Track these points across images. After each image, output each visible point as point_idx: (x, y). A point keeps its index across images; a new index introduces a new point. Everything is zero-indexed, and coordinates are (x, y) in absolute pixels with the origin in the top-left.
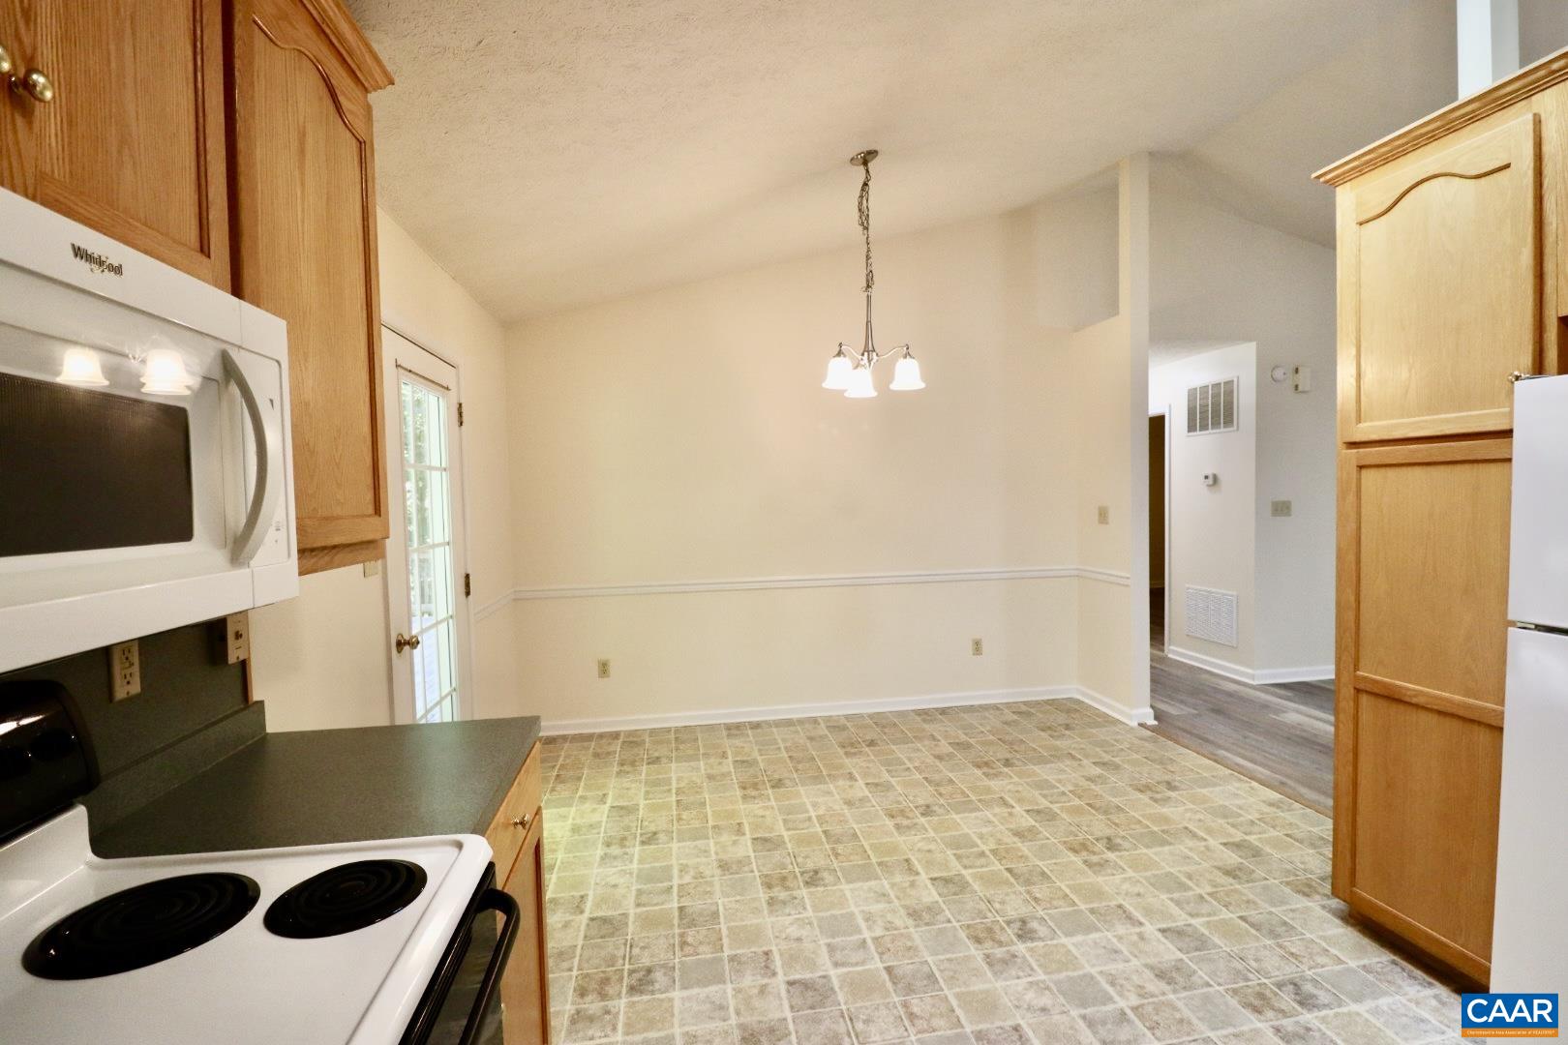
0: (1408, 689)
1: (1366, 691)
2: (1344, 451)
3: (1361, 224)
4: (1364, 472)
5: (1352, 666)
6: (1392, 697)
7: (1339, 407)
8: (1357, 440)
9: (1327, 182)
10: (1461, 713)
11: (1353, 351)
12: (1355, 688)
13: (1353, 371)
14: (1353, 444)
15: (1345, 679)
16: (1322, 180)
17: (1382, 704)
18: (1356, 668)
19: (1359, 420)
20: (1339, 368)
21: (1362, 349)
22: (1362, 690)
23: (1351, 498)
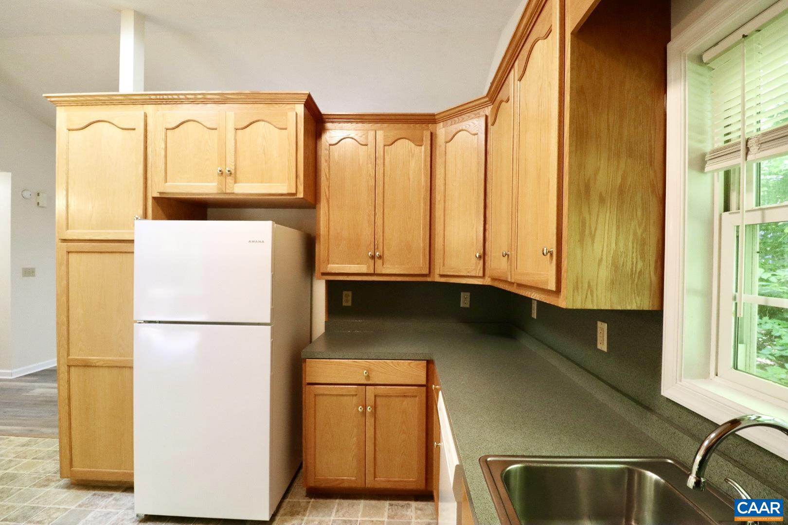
0: (94, 360)
1: (74, 366)
2: (60, 244)
3: (69, 130)
4: (70, 255)
5: (66, 355)
6: (87, 365)
7: (57, 221)
8: (67, 238)
9: (52, 102)
10: (118, 365)
11: (65, 193)
12: (68, 366)
13: (64, 202)
14: (64, 241)
15: (62, 361)
16: (49, 99)
17: (82, 370)
18: (68, 355)
19: (68, 228)
20: (57, 200)
21: (70, 191)
22: (71, 366)
23: (64, 267)
